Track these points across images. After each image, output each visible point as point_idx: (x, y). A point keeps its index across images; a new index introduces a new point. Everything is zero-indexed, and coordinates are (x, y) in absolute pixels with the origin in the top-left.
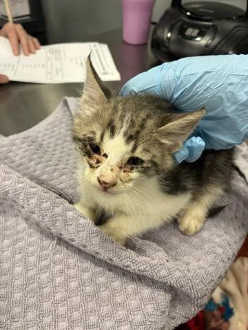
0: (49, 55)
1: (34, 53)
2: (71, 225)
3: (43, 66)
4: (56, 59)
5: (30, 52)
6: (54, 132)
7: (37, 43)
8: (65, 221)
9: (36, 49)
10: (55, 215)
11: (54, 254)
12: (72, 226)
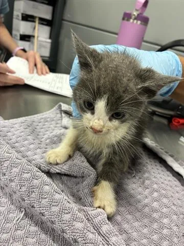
0: (55, 78)
1: (44, 75)
2: (46, 198)
3: (49, 83)
4: (59, 82)
5: (42, 74)
6: (44, 125)
7: (48, 70)
8: (41, 194)
9: (47, 73)
10: (33, 187)
11: (16, 230)
12: (47, 200)
